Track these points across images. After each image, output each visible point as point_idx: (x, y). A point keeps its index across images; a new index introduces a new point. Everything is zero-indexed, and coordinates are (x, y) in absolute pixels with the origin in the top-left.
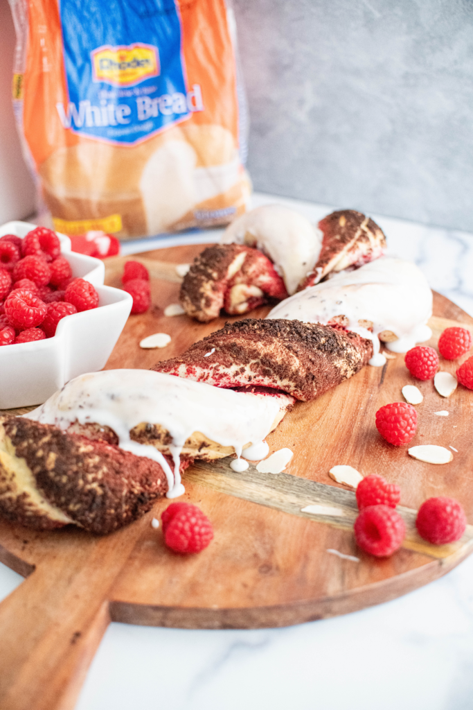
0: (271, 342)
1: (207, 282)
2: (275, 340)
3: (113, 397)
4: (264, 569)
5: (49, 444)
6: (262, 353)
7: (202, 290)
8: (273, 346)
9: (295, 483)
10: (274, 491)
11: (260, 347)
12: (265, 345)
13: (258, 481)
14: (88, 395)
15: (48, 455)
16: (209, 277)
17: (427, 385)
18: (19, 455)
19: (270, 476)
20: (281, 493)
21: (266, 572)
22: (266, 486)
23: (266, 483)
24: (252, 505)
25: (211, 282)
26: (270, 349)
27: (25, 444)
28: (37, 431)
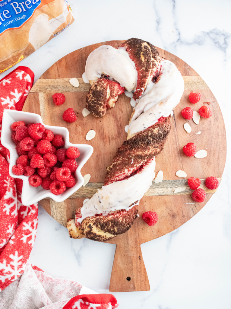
0: (150, 149)
1: (101, 107)
2: (150, 147)
3: (120, 202)
4: (173, 217)
5: (112, 225)
6: (148, 154)
7: (99, 110)
8: (151, 150)
9: (168, 183)
10: (164, 189)
11: (147, 153)
12: (148, 151)
13: (157, 187)
14: (112, 204)
15: (114, 229)
16: (101, 105)
17: (190, 121)
18: (105, 232)
19: (160, 184)
20: (166, 189)
21: (174, 218)
22: (161, 188)
23: (160, 187)
24: (160, 196)
25: (102, 106)
26: (150, 151)
27: (105, 229)
28: (106, 224)
